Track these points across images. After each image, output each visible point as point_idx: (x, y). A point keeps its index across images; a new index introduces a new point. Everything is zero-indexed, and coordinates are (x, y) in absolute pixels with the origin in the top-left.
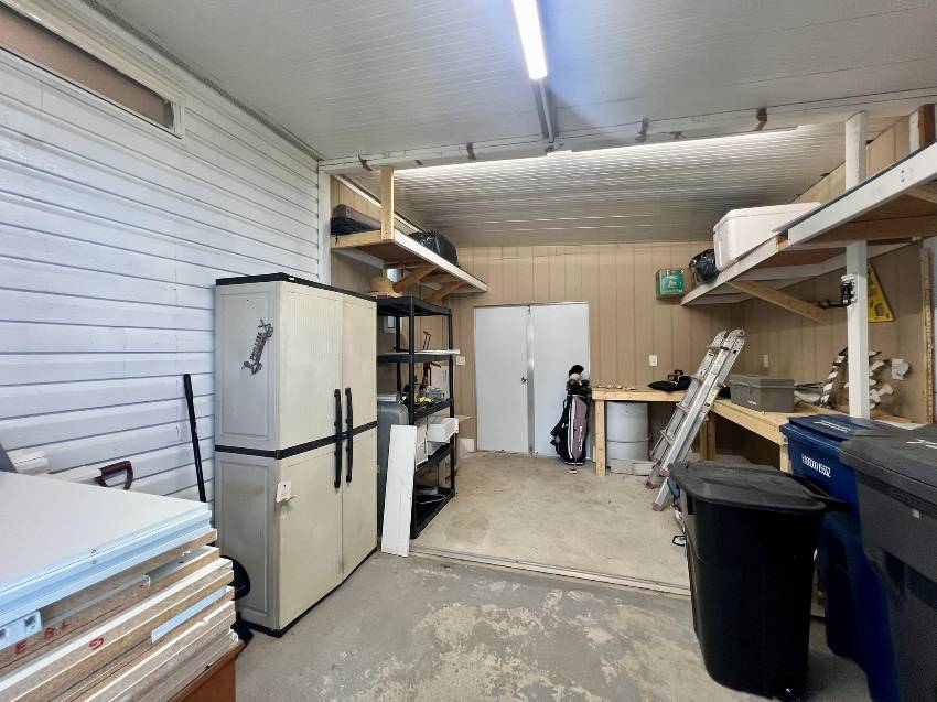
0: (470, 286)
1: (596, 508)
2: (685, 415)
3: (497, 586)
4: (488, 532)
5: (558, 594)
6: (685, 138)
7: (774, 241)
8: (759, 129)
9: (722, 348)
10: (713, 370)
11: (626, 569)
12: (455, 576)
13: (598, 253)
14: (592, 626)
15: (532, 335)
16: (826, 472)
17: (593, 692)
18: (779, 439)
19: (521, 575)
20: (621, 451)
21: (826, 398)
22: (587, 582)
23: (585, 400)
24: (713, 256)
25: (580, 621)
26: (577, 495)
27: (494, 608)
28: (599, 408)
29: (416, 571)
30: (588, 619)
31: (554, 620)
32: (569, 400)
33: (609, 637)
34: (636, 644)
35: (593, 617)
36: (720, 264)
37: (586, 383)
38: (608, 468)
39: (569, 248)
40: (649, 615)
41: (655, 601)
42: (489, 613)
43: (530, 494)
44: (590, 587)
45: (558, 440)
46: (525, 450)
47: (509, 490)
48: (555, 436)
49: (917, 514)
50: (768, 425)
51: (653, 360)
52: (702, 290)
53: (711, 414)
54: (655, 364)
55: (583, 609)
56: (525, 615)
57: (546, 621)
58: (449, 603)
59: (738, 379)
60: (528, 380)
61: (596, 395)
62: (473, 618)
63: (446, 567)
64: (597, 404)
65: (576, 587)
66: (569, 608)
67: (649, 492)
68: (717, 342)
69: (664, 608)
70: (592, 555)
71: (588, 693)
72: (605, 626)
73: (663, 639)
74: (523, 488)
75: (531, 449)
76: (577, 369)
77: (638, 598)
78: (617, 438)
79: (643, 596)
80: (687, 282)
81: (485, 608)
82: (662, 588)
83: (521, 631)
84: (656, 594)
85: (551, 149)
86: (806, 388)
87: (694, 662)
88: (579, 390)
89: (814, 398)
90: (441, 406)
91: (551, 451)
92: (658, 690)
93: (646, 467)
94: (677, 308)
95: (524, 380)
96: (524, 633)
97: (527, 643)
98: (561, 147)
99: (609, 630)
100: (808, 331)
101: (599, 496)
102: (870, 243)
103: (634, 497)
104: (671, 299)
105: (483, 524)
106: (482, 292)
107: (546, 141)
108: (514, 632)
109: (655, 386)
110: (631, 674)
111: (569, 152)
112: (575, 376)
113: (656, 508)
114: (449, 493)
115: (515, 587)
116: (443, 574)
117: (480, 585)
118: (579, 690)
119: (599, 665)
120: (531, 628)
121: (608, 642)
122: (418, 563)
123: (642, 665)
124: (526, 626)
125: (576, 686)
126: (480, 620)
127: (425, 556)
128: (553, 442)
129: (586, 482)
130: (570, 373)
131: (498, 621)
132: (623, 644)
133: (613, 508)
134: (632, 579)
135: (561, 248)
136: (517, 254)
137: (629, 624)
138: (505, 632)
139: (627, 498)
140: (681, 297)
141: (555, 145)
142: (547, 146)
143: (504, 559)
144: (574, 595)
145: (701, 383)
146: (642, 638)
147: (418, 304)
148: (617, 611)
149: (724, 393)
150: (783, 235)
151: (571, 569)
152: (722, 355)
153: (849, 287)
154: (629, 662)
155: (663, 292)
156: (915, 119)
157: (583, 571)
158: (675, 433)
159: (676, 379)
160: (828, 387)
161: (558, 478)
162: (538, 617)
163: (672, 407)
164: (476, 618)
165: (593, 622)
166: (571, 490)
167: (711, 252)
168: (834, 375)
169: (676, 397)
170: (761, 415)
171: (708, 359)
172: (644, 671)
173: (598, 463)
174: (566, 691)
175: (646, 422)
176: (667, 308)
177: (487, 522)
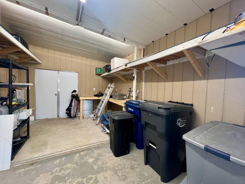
0: (35, 60)
1: (82, 129)
2: (103, 102)
3: (57, 162)
4: (48, 146)
5: (78, 155)
6: (111, 38)
7: (124, 66)
8: (123, 42)
9: (111, 87)
10: (108, 92)
11: (94, 141)
12: (38, 166)
13: (81, 59)
14: (89, 159)
15: (59, 81)
16: (132, 110)
17: (93, 175)
18: (123, 105)
19: (64, 155)
20: (86, 113)
21: (127, 97)
22: (85, 148)
23: (77, 100)
24: (110, 66)
25: (85, 159)
26: (76, 127)
27: (58, 168)
28: (81, 102)
29: (17, 172)
30: (88, 157)
31: (78, 162)
32: (72, 100)
33: (94, 159)
34: (100, 158)
35: (89, 156)
36: (112, 69)
37: (77, 95)
38: (83, 117)
39: (73, 56)
40: (101, 150)
41: (102, 146)
42: (56, 171)
43: (61, 129)
44: (86, 149)
45: (68, 112)
46: (56, 117)
47: (53, 130)
48: (67, 111)
49: (150, 115)
50: (121, 103)
51: (94, 89)
52: (107, 74)
53: (108, 102)
54: (95, 90)
55: (85, 155)
56: (69, 165)
57: (76, 164)
58: (38, 176)
59: (113, 94)
60: (58, 95)
61: (81, 98)
62: (50, 176)
63: (33, 164)
64: (81, 101)
65: (82, 151)
66: (81, 157)
67: (94, 121)
68: (109, 86)
69: (103, 147)
70: (85, 141)
71: (92, 176)
72: (92, 157)
73: (105, 154)
74: (58, 128)
75: (58, 116)
76: (75, 91)
77: (98, 147)
78: (85, 109)
79: (99, 146)
80: (103, 71)
81: (54, 170)
82: (102, 143)
83: (69, 170)
84: (101, 144)
85: (78, 25)
86: (124, 95)
87: (112, 155)
88: (75, 97)
89: (126, 97)
90: (23, 105)
91: (66, 116)
92: (107, 165)
93: (92, 116)
94: (100, 77)
95: (56, 95)
96: (70, 170)
97: (72, 173)
98: (81, 26)
99: (93, 158)
100: (124, 84)
101: (82, 125)
102: (137, 70)
103: (91, 124)
104: (99, 75)
105: (46, 144)
106: (39, 64)
107: (77, 21)
108: (67, 172)
109: (95, 96)
110: (100, 165)
111: (83, 28)
112: (74, 93)
113: (97, 125)
114: (27, 138)
115: (63, 159)
116: (32, 167)
117: (49, 164)
118: (90, 176)
119: (93, 167)
120: (72, 168)
121: (94, 160)
122: (17, 169)
123: (102, 162)
124: (70, 168)
125: (89, 176)
126: (53, 175)
127: (21, 164)
128: (66, 113)
129: (78, 123)
130: (72, 92)
131: (60, 172)
132: (97, 159)
133: (87, 127)
134: (95, 143)
135: (70, 55)
136: (55, 53)
137: (97, 154)
138: (64, 173)
139: (89, 124)
140: (101, 74)
141: (80, 24)
142: (77, 23)
143: (57, 152)
144: (82, 153)
145: (106, 95)
146: (101, 156)
147: (14, 62)
148: (94, 152)
149: (111, 97)
150: (126, 65)
151: (80, 147)
152: (111, 88)
153: (134, 77)
154: (100, 163)
155: (98, 73)
156: (142, 50)
157: (83, 146)
158: (101, 106)
159: (100, 94)
160: (128, 95)
161: (69, 123)
162: (73, 164)
163: (99, 100)
164: (51, 176)
165: (89, 158)
166: (74, 126)
167: (110, 65)
168: (128, 93)
169: (100, 98)
170: (119, 101)
171: (107, 89)
172: (103, 163)
173: (81, 117)
174: (87, 179)
175: (92, 104)
176: (98, 77)
177: (47, 143)
